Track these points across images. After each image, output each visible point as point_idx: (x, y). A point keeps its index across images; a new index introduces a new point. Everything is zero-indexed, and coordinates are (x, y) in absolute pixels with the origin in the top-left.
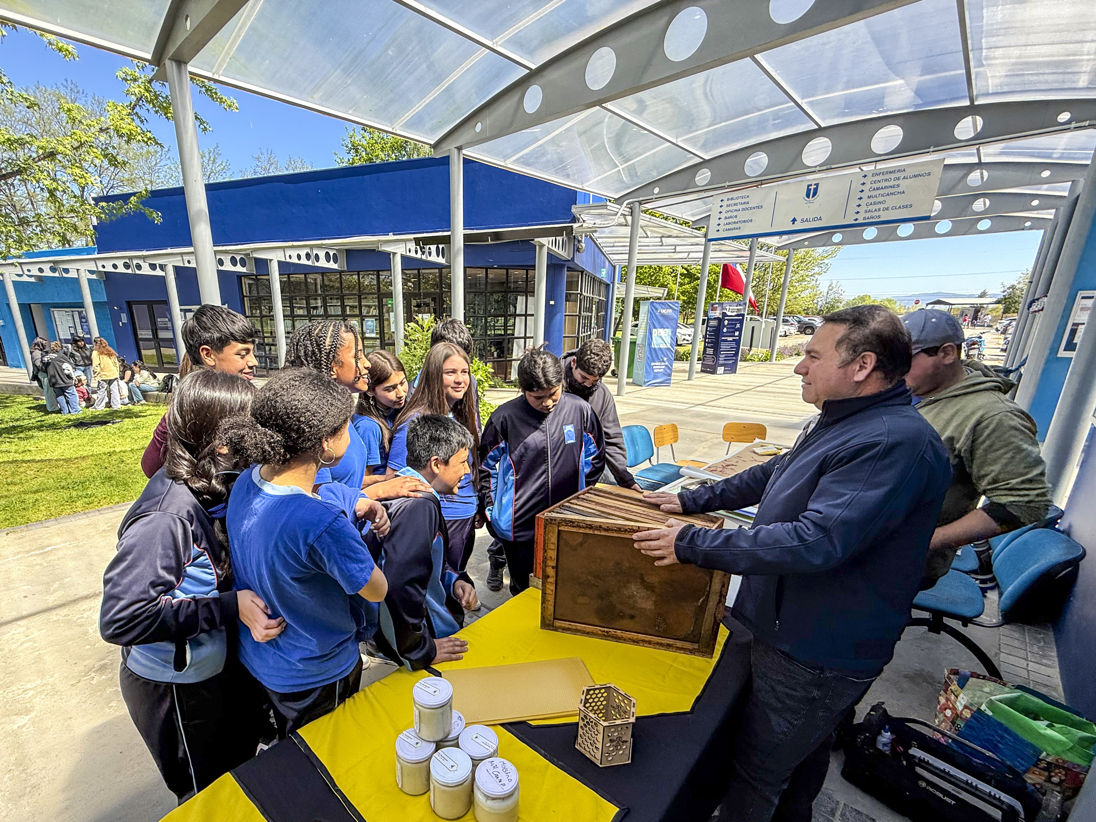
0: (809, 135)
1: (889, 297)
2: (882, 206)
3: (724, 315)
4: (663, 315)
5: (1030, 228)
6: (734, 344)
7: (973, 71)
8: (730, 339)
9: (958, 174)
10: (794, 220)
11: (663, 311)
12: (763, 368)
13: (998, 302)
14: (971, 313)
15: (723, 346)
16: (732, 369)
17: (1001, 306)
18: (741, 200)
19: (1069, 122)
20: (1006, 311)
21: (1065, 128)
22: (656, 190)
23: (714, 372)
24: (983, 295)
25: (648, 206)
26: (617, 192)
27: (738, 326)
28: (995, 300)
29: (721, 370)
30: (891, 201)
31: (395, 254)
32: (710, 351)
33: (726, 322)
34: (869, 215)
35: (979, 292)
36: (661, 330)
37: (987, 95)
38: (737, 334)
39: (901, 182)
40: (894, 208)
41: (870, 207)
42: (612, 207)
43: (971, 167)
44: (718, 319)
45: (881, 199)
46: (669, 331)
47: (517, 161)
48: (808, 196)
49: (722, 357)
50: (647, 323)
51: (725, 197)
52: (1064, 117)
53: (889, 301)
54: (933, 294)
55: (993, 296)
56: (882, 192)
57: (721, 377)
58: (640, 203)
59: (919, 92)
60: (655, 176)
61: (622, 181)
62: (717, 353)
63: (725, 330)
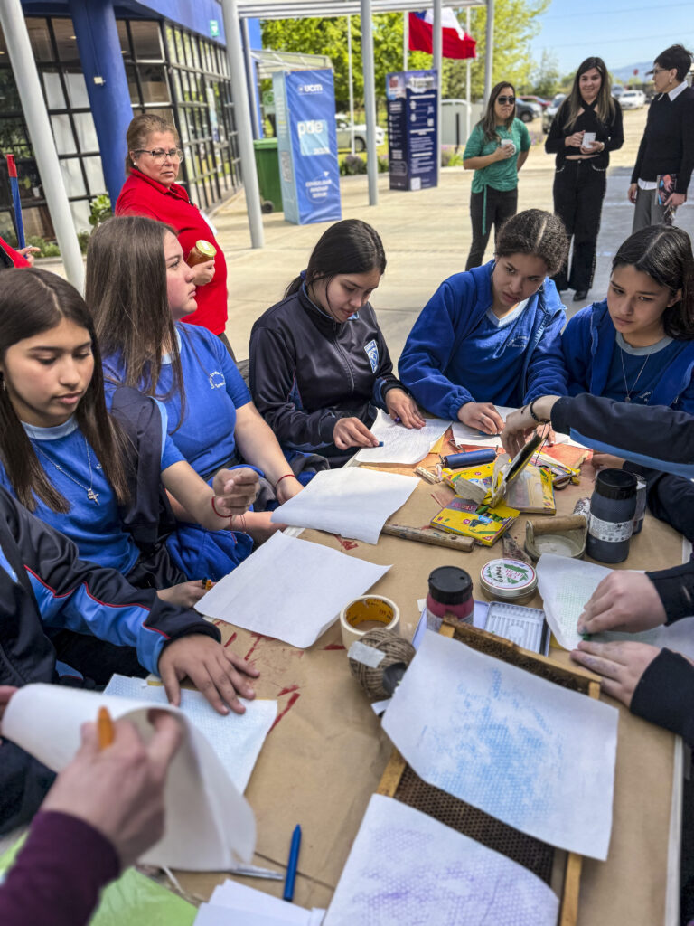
3: (409, 92)
4: (310, 96)
6: (428, 141)
8: (422, 132)
15: (414, 143)
16: (431, 179)
23: (408, 188)
27: (431, 110)
29: (416, 182)
32: (398, 154)
33: (413, 105)
38: (431, 123)
44: (401, 100)
49: (415, 163)
50: (286, 112)
57: (418, 194)
62: (407, 157)
63: (413, 118)
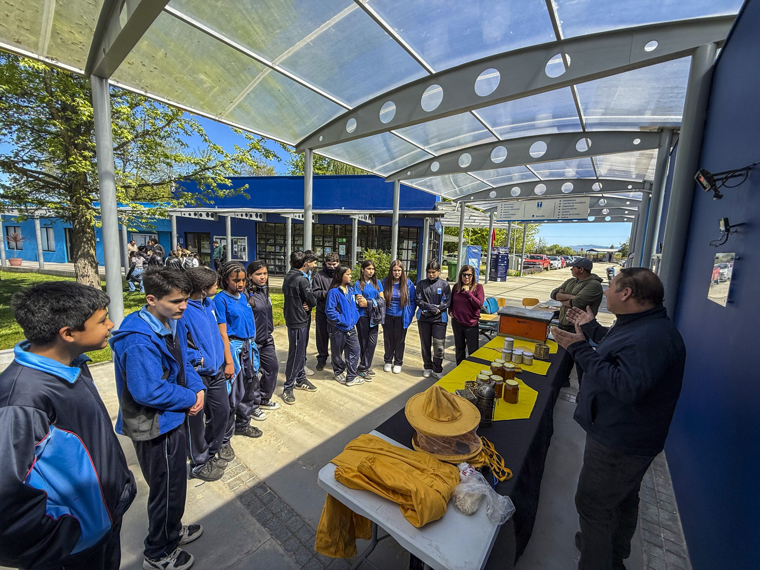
0: (537, 183)
1: (568, 246)
2: (568, 213)
3: (499, 253)
4: (474, 252)
5: (626, 221)
6: (504, 267)
7: (596, 169)
8: (502, 265)
9: (595, 200)
10: (533, 216)
11: (474, 250)
12: (517, 279)
13: (619, 251)
14: (608, 256)
15: (500, 268)
16: (504, 279)
17: (621, 254)
18: (510, 206)
19: (631, 189)
20: (623, 256)
21: (630, 191)
22: (472, 198)
23: (496, 281)
24: (612, 247)
25: (469, 204)
26: (453, 197)
27: (506, 259)
28: (617, 250)
29: (499, 279)
30: (571, 212)
31: (355, 219)
32: (493, 270)
33: (500, 257)
34: (563, 216)
35: (610, 246)
36: (473, 259)
37: (602, 176)
38: (505, 262)
39: (574, 204)
40: (573, 214)
41: (564, 213)
42: (454, 204)
43: (600, 198)
44: (496, 255)
45: (567, 210)
46: (476, 260)
47: (417, 184)
48: (538, 206)
49: (499, 274)
50: (466, 256)
51: (503, 203)
52: (630, 187)
53: (569, 248)
54: (589, 246)
55: (617, 248)
56: (568, 208)
57: (499, 283)
58: (465, 202)
59: (577, 173)
60: (471, 192)
61: (456, 193)
62: (497, 271)
63: (500, 260)
